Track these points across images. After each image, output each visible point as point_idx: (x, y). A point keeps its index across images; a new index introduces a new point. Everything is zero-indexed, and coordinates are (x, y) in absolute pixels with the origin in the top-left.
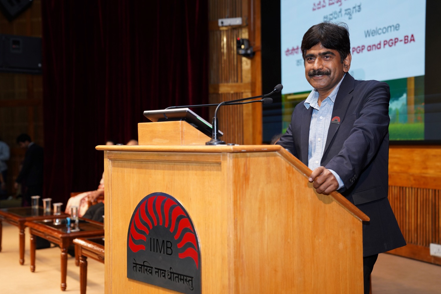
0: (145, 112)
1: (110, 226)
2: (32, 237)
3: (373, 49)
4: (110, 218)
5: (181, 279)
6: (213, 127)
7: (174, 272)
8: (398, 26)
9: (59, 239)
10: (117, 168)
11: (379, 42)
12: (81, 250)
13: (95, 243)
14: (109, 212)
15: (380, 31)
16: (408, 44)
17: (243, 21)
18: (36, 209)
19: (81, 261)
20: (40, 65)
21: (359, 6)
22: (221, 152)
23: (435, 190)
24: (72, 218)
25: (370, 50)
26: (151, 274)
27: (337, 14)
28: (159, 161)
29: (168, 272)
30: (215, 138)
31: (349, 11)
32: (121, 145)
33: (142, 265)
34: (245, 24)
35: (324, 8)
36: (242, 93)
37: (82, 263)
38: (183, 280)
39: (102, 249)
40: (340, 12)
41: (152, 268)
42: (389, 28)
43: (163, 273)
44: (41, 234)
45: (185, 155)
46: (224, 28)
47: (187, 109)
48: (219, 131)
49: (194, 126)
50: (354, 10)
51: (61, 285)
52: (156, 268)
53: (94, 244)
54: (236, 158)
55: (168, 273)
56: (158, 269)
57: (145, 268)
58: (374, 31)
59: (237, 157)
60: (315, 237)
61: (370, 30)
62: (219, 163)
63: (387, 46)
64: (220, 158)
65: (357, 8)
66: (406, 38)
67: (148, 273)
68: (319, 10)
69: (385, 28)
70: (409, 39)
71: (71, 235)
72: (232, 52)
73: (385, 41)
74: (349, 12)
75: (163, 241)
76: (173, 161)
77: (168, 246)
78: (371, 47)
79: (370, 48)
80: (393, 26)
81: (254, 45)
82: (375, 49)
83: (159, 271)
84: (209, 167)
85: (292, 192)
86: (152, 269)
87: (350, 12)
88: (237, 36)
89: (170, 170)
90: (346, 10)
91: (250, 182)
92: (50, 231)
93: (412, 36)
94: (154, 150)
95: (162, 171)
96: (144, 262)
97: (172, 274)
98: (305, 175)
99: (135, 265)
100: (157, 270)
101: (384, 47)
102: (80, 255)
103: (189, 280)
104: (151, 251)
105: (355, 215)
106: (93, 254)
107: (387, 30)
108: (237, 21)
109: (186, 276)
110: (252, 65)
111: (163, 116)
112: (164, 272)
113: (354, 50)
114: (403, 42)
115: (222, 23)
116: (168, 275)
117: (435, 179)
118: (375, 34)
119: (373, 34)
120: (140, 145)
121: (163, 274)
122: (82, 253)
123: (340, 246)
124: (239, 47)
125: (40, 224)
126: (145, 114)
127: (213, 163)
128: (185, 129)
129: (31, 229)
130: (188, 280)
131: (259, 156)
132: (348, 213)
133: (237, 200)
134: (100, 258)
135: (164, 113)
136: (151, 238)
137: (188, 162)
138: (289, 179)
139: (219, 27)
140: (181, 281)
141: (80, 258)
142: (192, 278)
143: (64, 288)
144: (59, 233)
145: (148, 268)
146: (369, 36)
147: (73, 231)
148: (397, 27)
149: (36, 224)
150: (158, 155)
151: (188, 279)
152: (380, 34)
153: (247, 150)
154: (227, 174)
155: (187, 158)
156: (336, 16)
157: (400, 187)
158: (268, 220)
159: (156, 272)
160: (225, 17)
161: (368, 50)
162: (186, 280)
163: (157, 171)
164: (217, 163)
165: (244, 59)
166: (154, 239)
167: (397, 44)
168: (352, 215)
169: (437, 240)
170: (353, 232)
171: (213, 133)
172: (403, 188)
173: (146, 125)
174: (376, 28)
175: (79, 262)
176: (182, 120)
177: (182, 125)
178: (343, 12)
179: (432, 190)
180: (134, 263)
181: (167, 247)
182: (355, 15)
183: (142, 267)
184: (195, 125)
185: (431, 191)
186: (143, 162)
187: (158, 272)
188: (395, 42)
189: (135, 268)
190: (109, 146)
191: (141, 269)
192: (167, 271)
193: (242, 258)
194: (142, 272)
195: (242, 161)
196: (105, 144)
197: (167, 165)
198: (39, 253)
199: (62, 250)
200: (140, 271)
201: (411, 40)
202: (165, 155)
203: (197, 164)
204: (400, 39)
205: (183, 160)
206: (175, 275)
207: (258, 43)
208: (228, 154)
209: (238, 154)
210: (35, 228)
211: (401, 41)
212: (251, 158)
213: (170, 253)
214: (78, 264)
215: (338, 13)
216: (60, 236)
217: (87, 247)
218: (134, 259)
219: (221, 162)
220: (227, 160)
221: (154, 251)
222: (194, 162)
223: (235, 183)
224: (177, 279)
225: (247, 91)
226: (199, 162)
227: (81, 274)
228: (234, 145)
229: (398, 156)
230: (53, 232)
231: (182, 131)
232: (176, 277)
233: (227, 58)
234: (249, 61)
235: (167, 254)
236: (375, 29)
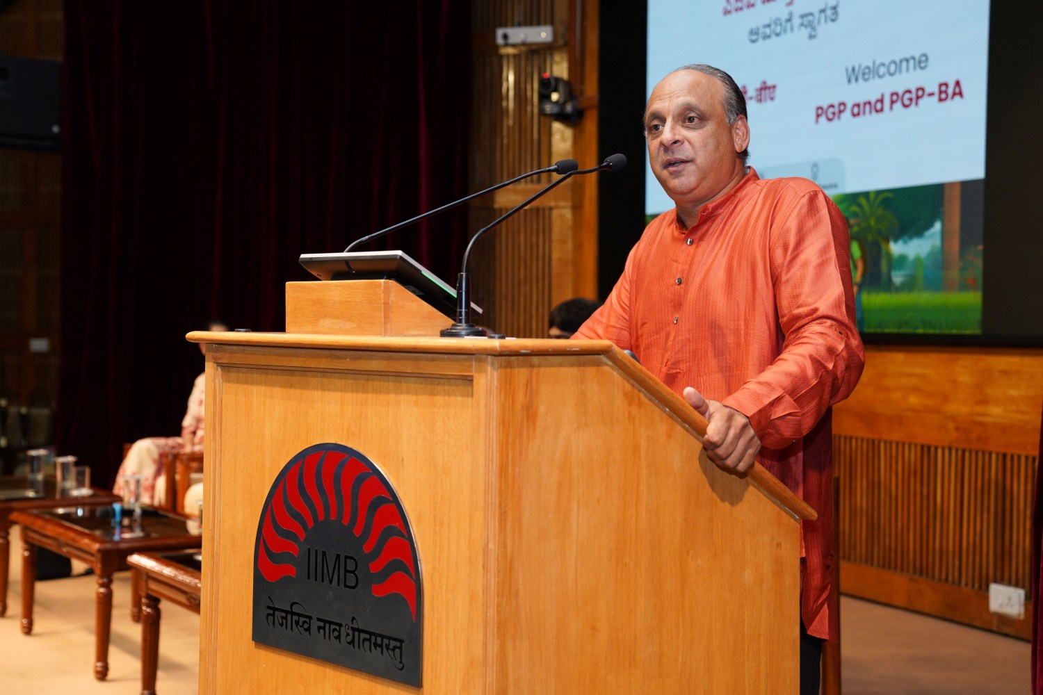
0: (303, 256)
1: (216, 519)
2: (26, 550)
3: (864, 113)
4: (216, 502)
5: (376, 645)
6: (459, 294)
7: (361, 627)
8: (924, 58)
9: (92, 555)
10: (235, 385)
11: (879, 97)
12: (147, 582)
13: (181, 566)
14: (214, 488)
15: (882, 70)
16: (949, 102)
17: (555, 34)
18: (38, 482)
19: (144, 608)
20: (56, 129)
21: (834, 8)
22: (473, 354)
23: (1005, 456)
24: (126, 506)
25: (859, 114)
26: (308, 632)
27: (781, 25)
28: (332, 371)
29: (347, 627)
30: (463, 321)
31: (810, 18)
32: (246, 331)
33: (287, 612)
34: (561, 42)
35: (751, 10)
36: (551, 209)
37: (149, 613)
38: (381, 646)
39: (197, 581)
40: (789, 20)
41: (310, 618)
42: (904, 64)
43: (335, 630)
44: (49, 541)
45: (391, 359)
46: (510, 51)
47: (399, 253)
48: (473, 305)
49: (414, 292)
50: (823, 15)
51: (96, 667)
52: (319, 620)
53: (177, 568)
54: (506, 367)
55: (348, 631)
56: (325, 622)
57: (295, 618)
58: (868, 68)
59: (509, 366)
60: (688, 554)
61: (860, 66)
62: (469, 379)
63: (898, 106)
64: (471, 366)
65: (829, 12)
66: (943, 88)
67: (301, 629)
68: (740, 13)
69: (894, 62)
70: (950, 92)
71: (123, 546)
72: (529, 108)
73: (892, 94)
74: (809, 22)
75: (338, 557)
76: (363, 373)
77: (347, 569)
78: (862, 106)
79: (859, 110)
80: (913, 58)
81: (582, 92)
82: (870, 112)
83: (327, 625)
84: (446, 387)
85: (636, 449)
86: (310, 621)
87: (813, 21)
88: (541, 70)
89: (357, 391)
90: (803, 17)
91: (540, 423)
92: (72, 535)
93: (958, 83)
94: (322, 345)
95: (338, 395)
96: (292, 604)
97: (356, 633)
98: (667, 410)
99: (271, 612)
100: (322, 624)
101: (891, 108)
102: (143, 594)
103: (395, 647)
104: (309, 578)
105: (782, 506)
106: (175, 591)
107: (899, 69)
108: (543, 34)
109: (390, 638)
110: (576, 141)
111: (344, 267)
112: (338, 628)
113: (820, 112)
114: (936, 98)
115: (505, 37)
116: (348, 634)
117: (1004, 429)
118: (871, 76)
119: (866, 77)
120: (289, 333)
121: (336, 634)
122: (148, 588)
123: (746, 576)
124: (545, 97)
125: (47, 517)
126: (302, 262)
127: (457, 377)
128: (393, 298)
129: (26, 530)
130: (391, 647)
131: (560, 365)
132: (766, 499)
133: (507, 464)
134: (192, 600)
135: (347, 261)
136: (309, 549)
137: (399, 375)
138: (631, 417)
139: (496, 47)
140: (376, 649)
141: (144, 600)
142: (401, 641)
143: (102, 675)
144: (94, 539)
145: (302, 619)
146: (857, 80)
147: (127, 536)
148: (921, 62)
149: (38, 517)
150: (331, 357)
151: (393, 643)
152: (881, 77)
153: (532, 351)
154: (486, 404)
155: (398, 366)
156: (778, 29)
157: (922, 447)
158: (578, 511)
159: (319, 628)
160: (513, 25)
161: (854, 115)
162: (387, 646)
163: (327, 393)
164: (464, 379)
165: (557, 126)
166: (316, 551)
167: (921, 101)
168: (777, 505)
169: (1006, 576)
170: (779, 545)
171: (458, 310)
172: (929, 448)
173: (305, 287)
174: (874, 63)
175: (140, 610)
176: (386, 279)
177: (387, 289)
178: (796, 21)
179: (997, 454)
180: (269, 608)
181: (346, 571)
182: (824, 29)
183: (286, 615)
184: (416, 290)
185: (994, 456)
186: (296, 373)
187: (324, 628)
188: (918, 97)
189: (271, 618)
190: (218, 334)
191: (284, 621)
192: (344, 626)
193: (517, 596)
194: (286, 628)
195: (521, 374)
196: (206, 329)
197: (349, 381)
198: (44, 589)
199: (100, 581)
200: (281, 625)
201: (954, 94)
202: (346, 358)
203: (420, 380)
204: (928, 90)
205: (388, 370)
206: (363, 636)
207: (591, 89)
208: (489, 357)
209: (513, 358)
210: (36, 528)
211: (931, 94)
212: (542, 369)
213: (353, 584)
214: (137, 617)
215: (784, 23)
216: (96, 546)
217: (162, 575)
218: (270, 598)
219: (472, 376)
220: (486, 372)
221: (316, 580)
222: (413, 375)
223: (504, 424)
224: (367, 643)
225: (562, 204)
226: (423, 376)
227: (145, 640)
228: (503, 337)
229: (918, 370)
230: (78, 538)
231: (386, 304)
232: (365, 640)
233: (514, 123)
234: (569, 133)
235: (346, 586)
236: (871, 65)
